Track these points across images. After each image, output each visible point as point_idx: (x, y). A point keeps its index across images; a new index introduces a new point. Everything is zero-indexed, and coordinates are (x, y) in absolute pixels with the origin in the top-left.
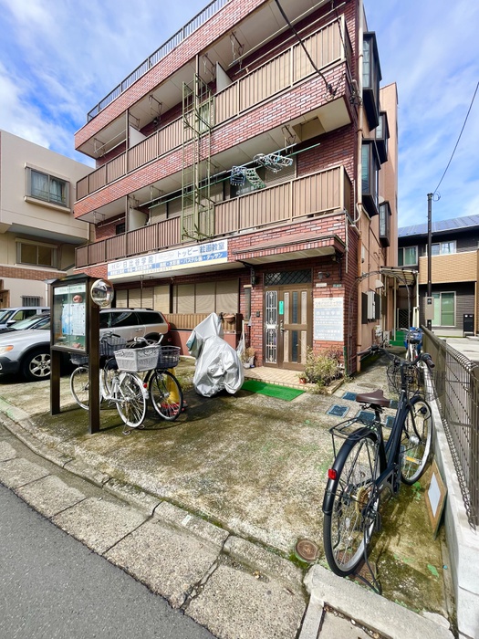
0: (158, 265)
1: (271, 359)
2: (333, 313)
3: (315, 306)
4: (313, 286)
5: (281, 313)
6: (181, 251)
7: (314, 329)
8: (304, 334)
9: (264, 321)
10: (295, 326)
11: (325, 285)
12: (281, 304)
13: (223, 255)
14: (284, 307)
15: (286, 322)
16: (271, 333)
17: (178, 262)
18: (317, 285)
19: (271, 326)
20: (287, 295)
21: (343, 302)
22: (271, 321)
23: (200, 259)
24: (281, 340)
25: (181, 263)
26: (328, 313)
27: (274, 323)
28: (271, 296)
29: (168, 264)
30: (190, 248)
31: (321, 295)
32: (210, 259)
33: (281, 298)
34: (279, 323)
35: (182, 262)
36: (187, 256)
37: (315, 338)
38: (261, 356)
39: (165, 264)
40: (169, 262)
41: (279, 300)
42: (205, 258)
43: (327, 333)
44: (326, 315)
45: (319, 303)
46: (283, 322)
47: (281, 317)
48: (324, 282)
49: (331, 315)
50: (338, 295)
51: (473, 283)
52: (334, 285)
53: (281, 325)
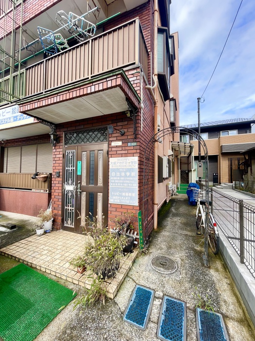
1: (69, 222)
2: (128, 174)
3: (110, 167)
4: (109, 145)
5: (79, 173)
7: (110, 191)
8: (100, 196)
9: (63, 182)
10: (92, 187)
11: (120, 143)
12: (79, 164)
14: (82, 168)
15: (84, 183)
16: (70, 194)
18: (113, 144)
19: (70, 188)
20: (84, 156)
21: (137, 162)
22: (70, 182)
23: (12, 120)
24: (79, 202)
26: (123, 174)
27: (72, 184)
28: (71, 155)
30: (4, 110)
31: (117, 155)
32: (21, 119)
33: (79, 158)
34: (77, 184)
36: (1, 118)
37: (111, 201)
38: (60, 218)
41: (77, 160)
42: (15, 118)
43: (121, 196)
44: (121, 176)
45: (115, 163)
46: (81, 183)
47: (79, 178)
48: (119, 140)
49: (126, 176)
50: (133, 155)
51: (217, 155)
52: (129, 144)
53: (79, 185)
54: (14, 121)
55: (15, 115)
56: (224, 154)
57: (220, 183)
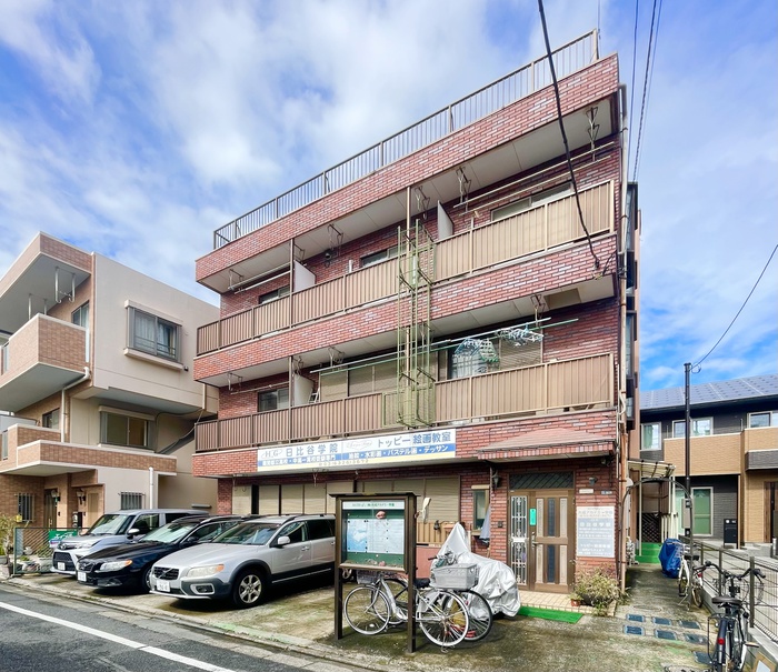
0: (346, 456)
2: (602, 524)
3: (578, 516)
4: (576, 492)
5: (532, 523)
6: (383, 439)
7: (577, 543)
8: (563, 551)
9: (508, 533)
10: (552, 540)
11: (591, 491)
12: (532, 512)
13: (450, 448)
14: (536, 516)
15: (540, 534)
16: (519, 547)
17: (379, 454)
18: (581, 491)
19: (518, 540)
20: (540, 503)
21: (614, 512)
22: (519, 533)
23: (415, 451)
24: (532, 557)
25: (383, 455)
26: (595, 525)
27: (522, 535)
28: (519, 501)
29: (362, 455)
30: (397, 437)
31: (583, 503)
32: (429, 452)
33: (533, 505)
34: (530, 536)
35: (385, 453)
36: (393, 446)
37: (579, 553)
39: (357, 456)
40: (364, 453)
41: (529, 508)
42: (421, 450)
43: (593, 548)
44: (592, 527)
45: (584, 512)
46: (535, 534)
47: (534, 528)
48: (590, 488)
49: (599, 526)
50: (607, 504)
51: (736, 476)
52: (603, 492)
53: (533, 538)
54: (419, 453)
55: (419, 445)
56: (754, 474)
57: (743, 544)
